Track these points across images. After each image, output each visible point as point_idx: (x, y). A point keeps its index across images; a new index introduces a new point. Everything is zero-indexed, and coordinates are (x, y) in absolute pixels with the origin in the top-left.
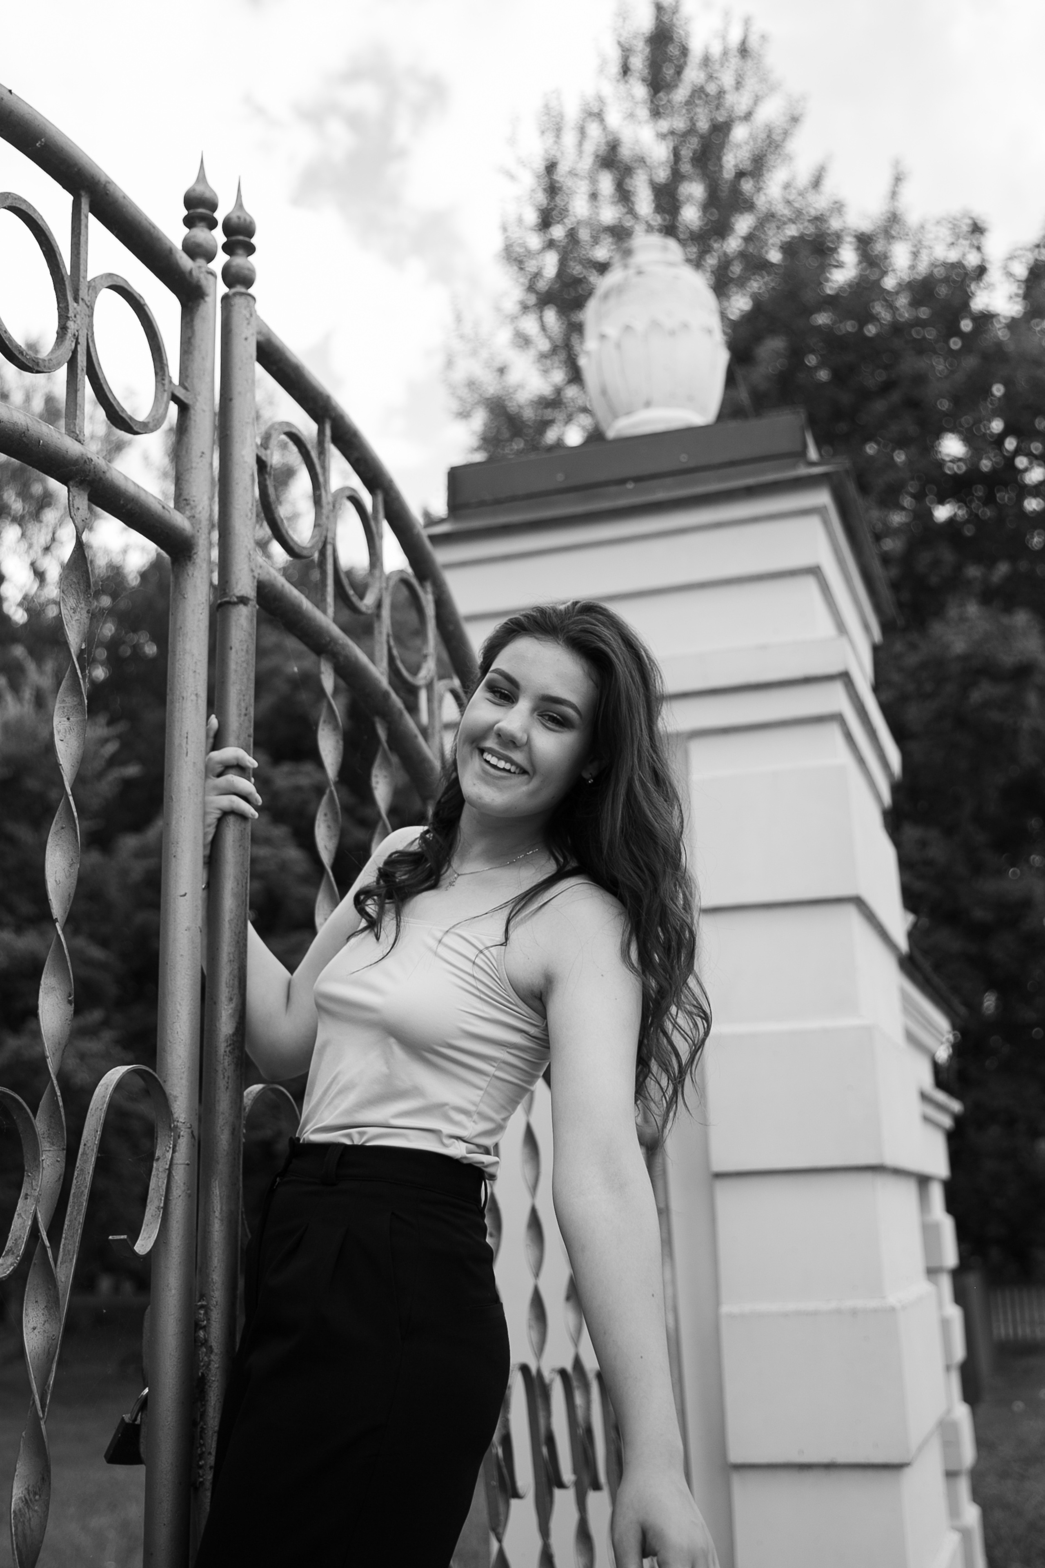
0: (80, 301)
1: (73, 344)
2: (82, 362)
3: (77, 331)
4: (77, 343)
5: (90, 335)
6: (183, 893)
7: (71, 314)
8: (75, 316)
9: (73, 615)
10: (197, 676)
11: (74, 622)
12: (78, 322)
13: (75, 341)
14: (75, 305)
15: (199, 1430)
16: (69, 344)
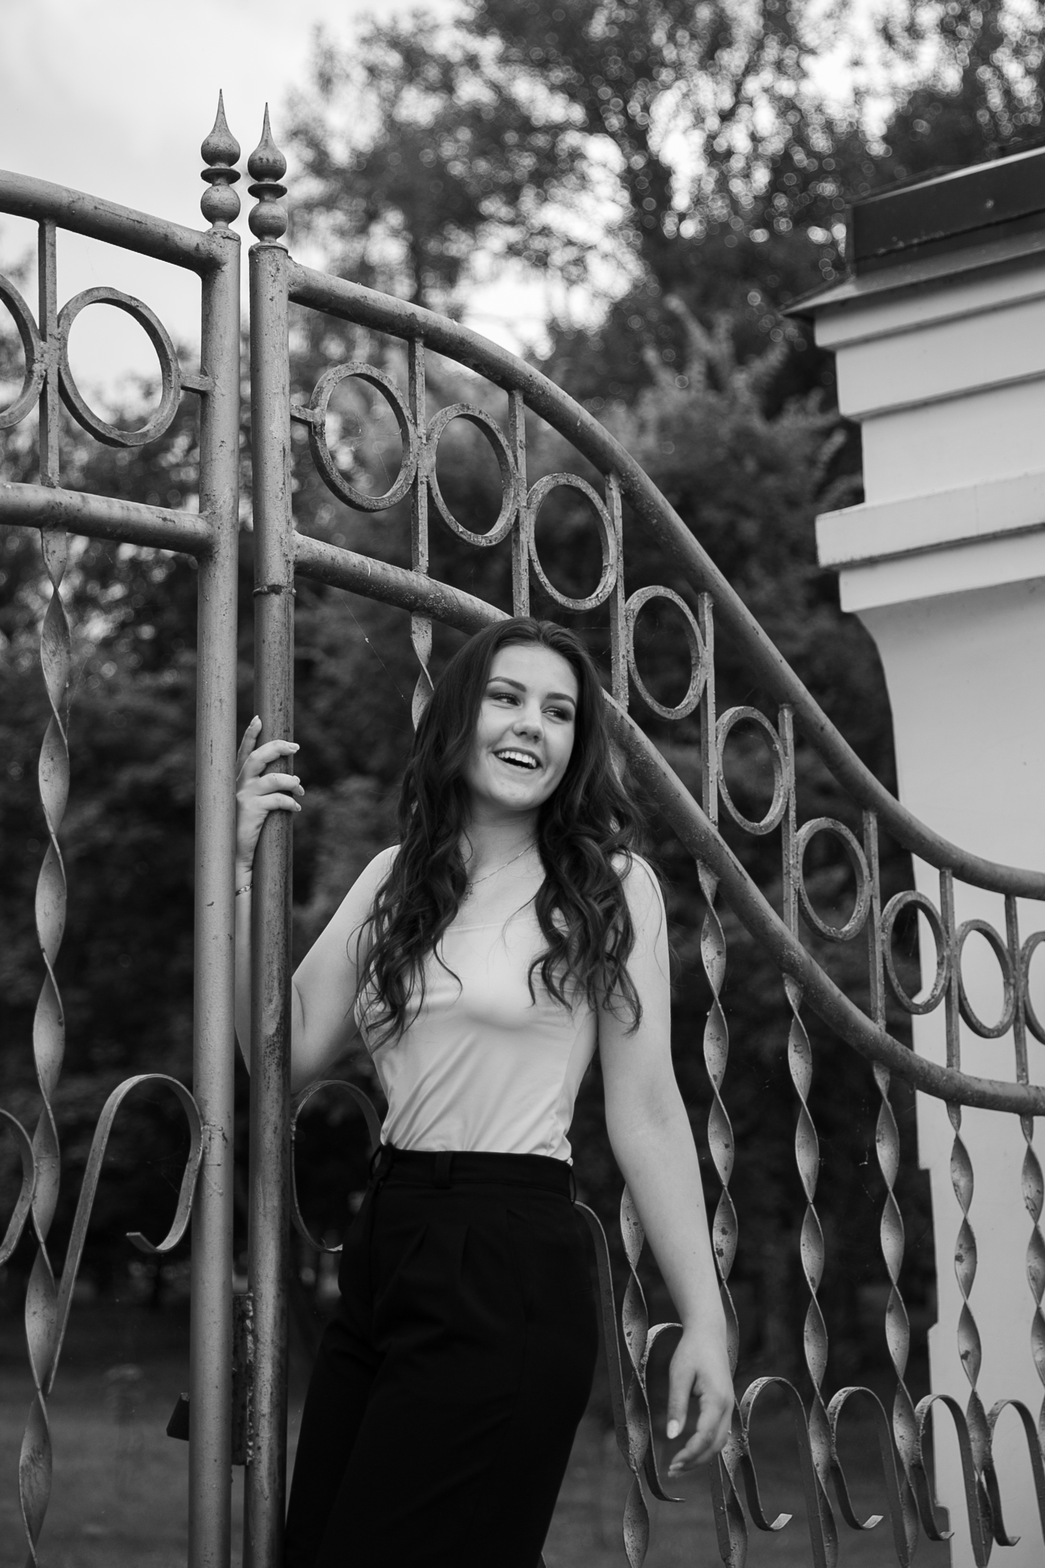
0: (48, 338)
1: (41, 387)
2: (52, 400)
3: (46, 371)
4: (45, 383)
5: (62, 367)
6: (210, 903)
7: (37, 355)
8: (42, 356)
9: (52, 658)
10: (221, 681)
11: (54, 665)
12: (46, 361)
13: (42, 382)
14: (42, 343)
15: (248, 1413)
16: (36, 386)
